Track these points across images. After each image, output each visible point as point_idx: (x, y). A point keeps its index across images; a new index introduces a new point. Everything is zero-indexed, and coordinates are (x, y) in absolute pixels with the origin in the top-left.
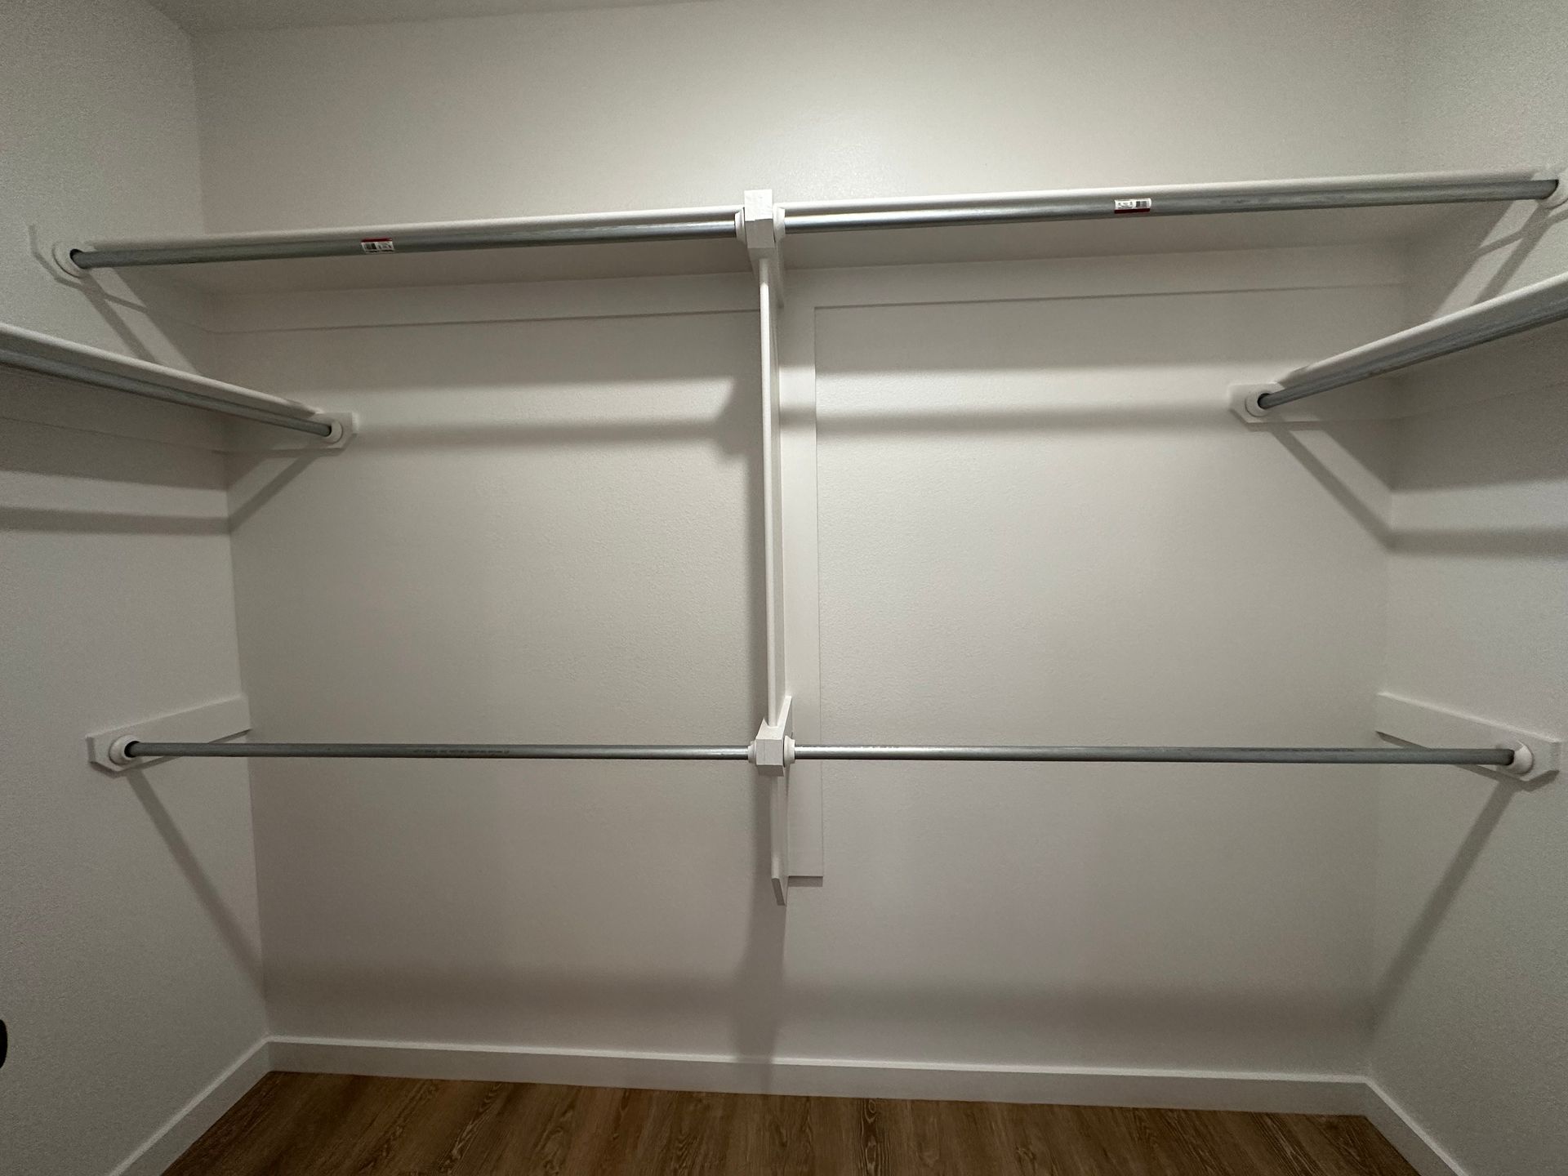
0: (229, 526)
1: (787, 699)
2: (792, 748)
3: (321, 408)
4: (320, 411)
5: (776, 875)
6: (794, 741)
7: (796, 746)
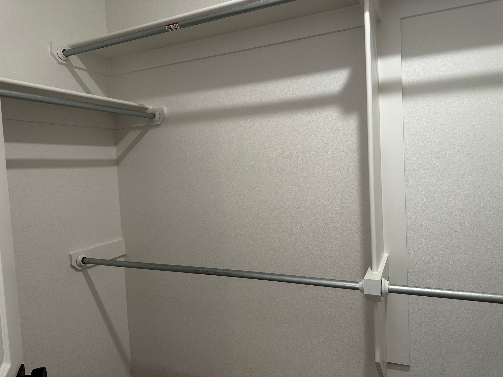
0: (117, 162)
1: (385, 256)
2: (386, 285)
3: (151, 106)
4: (151, 107)
5: (378, 360)
6: (388, 282)
7: (389, 284)
